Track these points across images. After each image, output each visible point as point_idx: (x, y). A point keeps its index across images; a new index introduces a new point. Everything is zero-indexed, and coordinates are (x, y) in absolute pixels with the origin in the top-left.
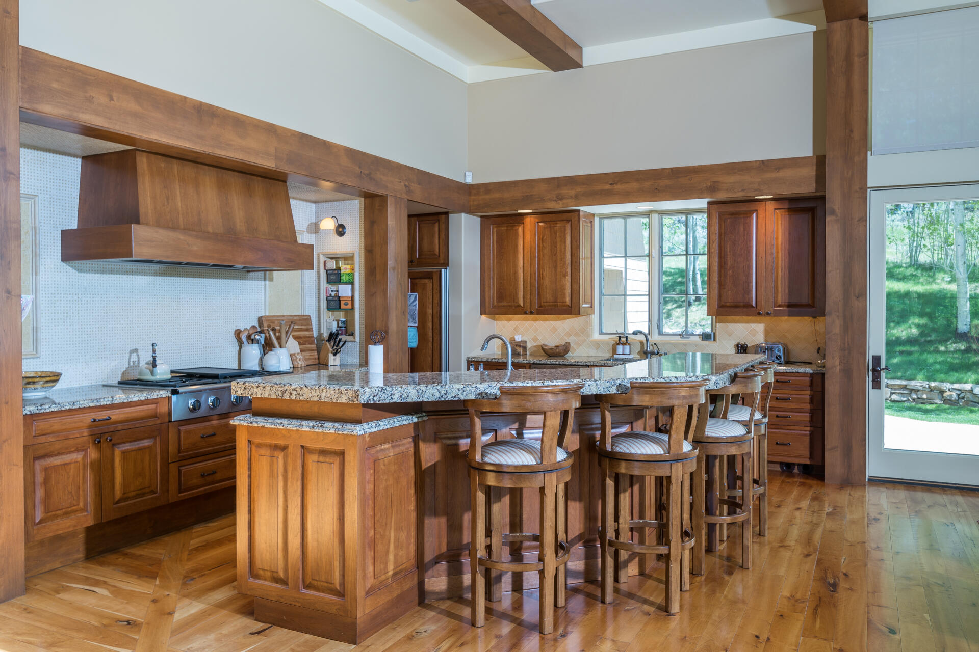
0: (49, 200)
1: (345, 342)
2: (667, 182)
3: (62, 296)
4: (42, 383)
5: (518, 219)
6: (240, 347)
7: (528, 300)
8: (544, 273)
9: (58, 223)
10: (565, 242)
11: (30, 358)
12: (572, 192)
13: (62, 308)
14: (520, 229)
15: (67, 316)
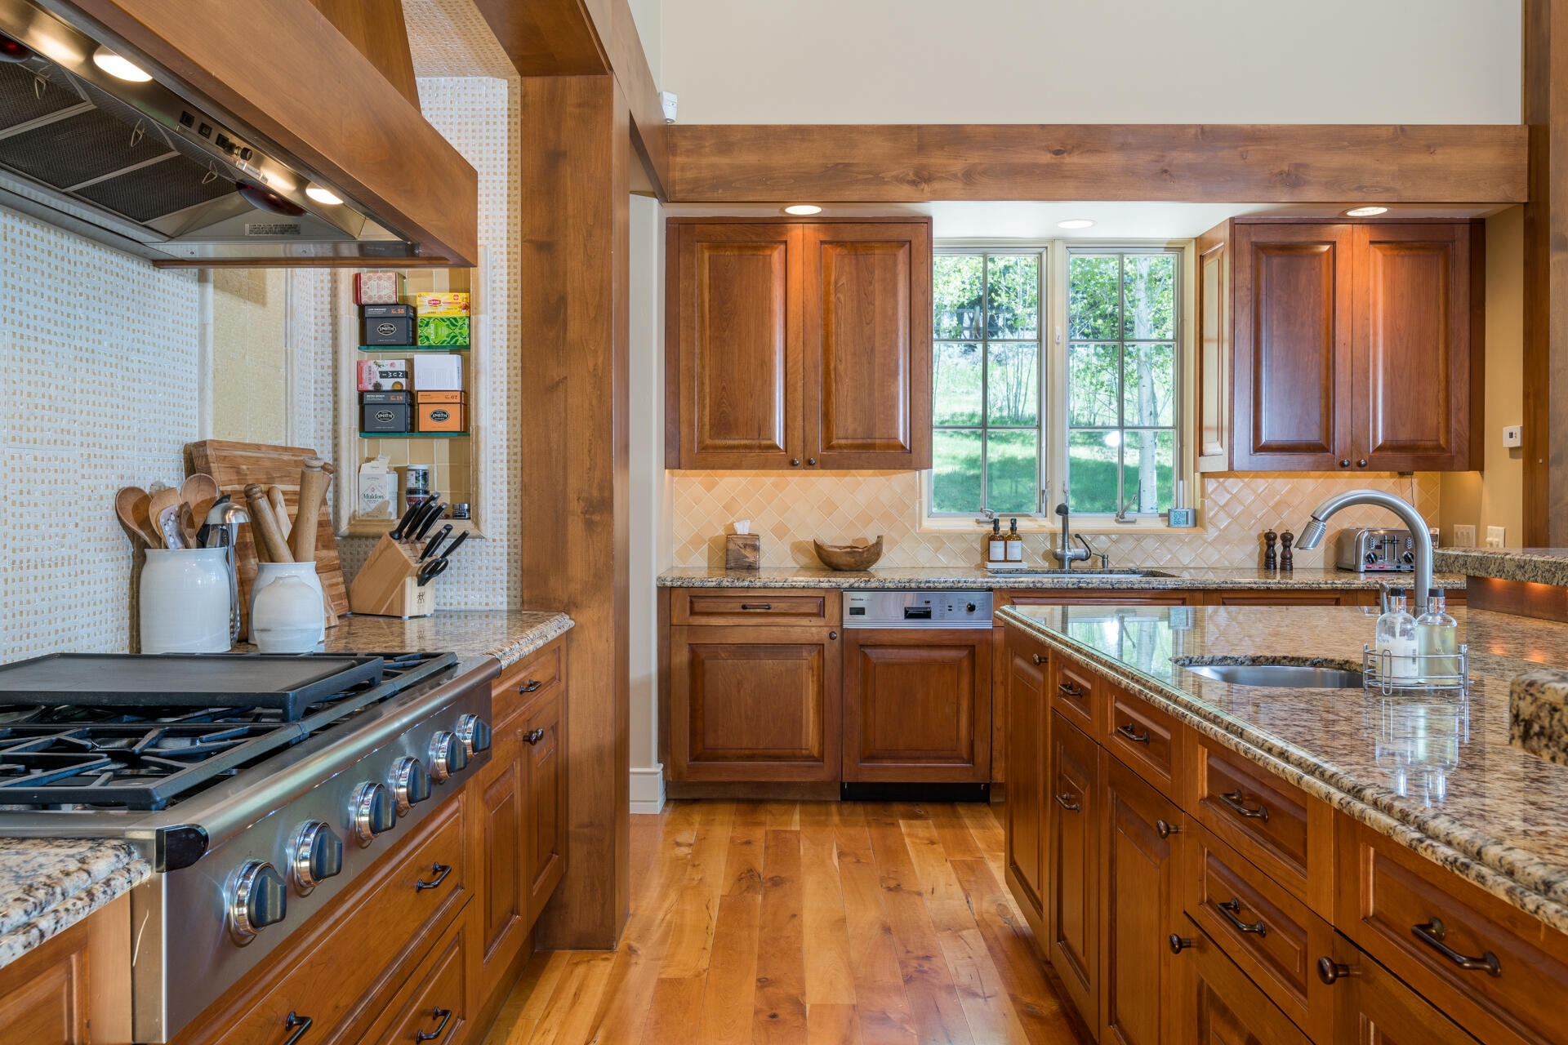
1: (464, 536)
2: (1189, 157)
5: (773, 229)
6: (140, 561)
7: (799, 433)
8: (841, 368)
10: (895, 294)
12: (958, 166)
14: (776, 256)
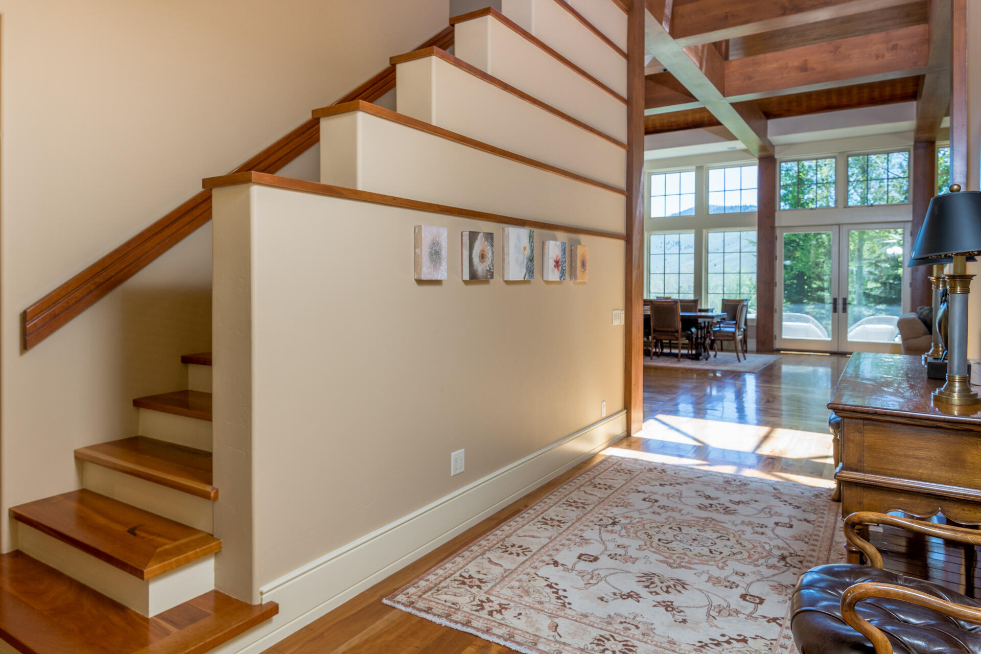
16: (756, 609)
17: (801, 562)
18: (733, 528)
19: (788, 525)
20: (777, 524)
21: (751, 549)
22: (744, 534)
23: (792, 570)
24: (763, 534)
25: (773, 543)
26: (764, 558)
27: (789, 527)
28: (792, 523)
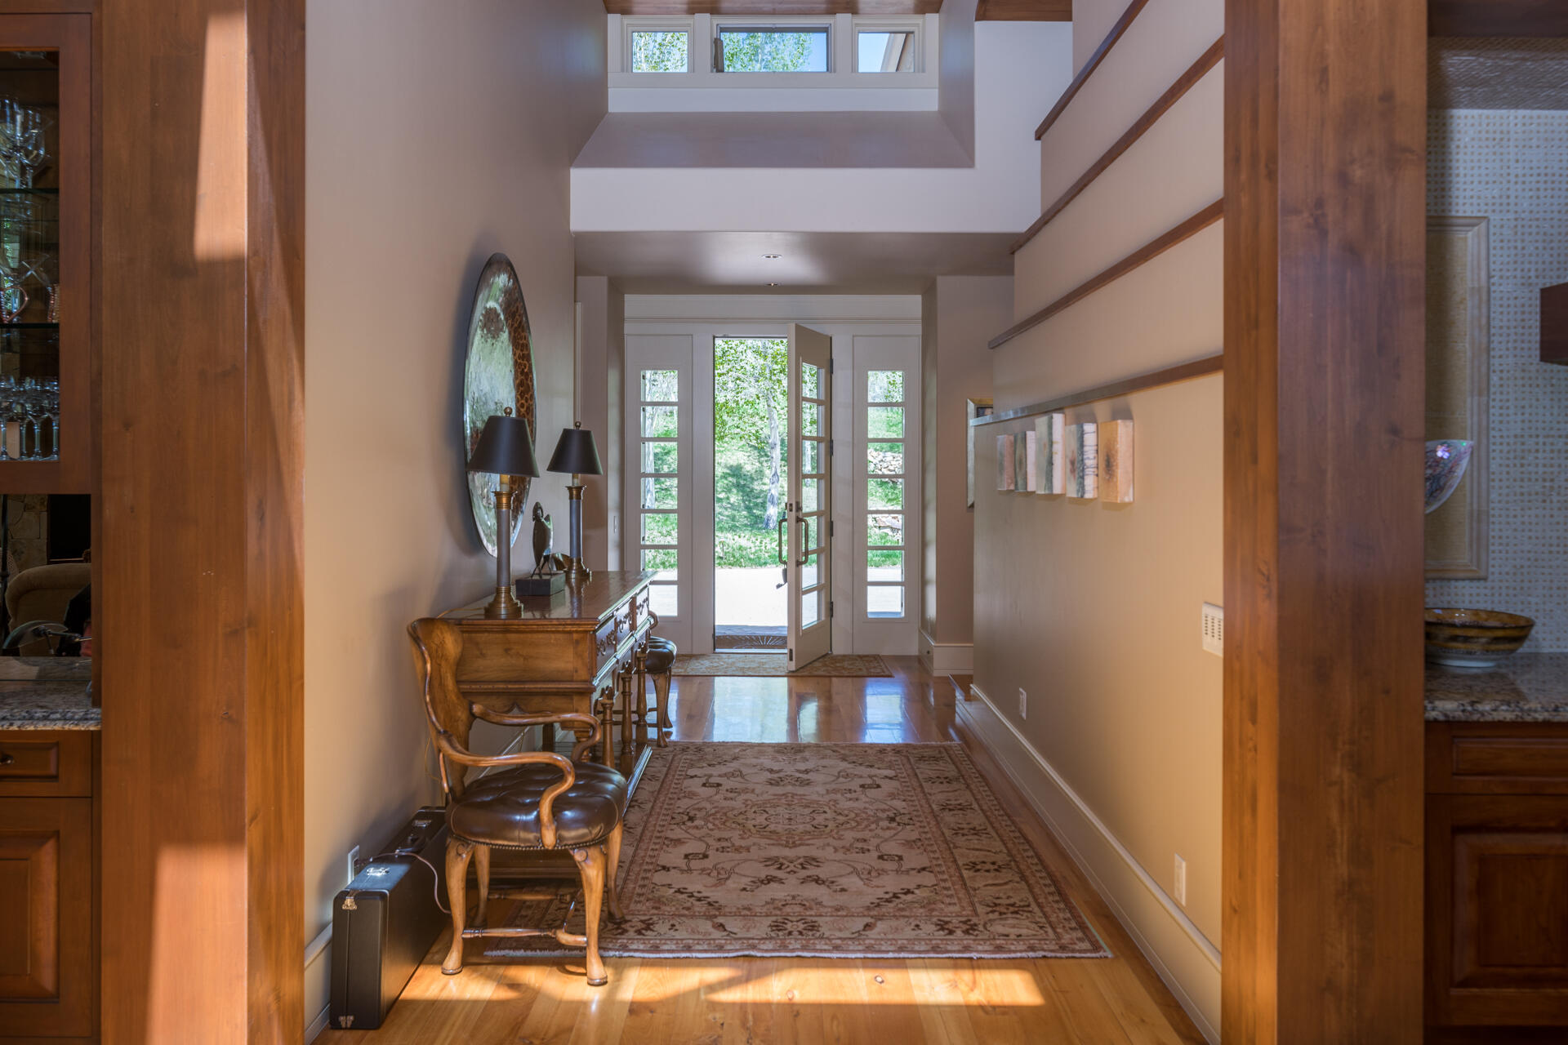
0: (1513, 223)
3: (1541, 440)
4: (1483, 640)
9: (1532, 274)
11: (1463, 580)
13: (1541, 470)
15: (1552, 488)
16: (707, 780)
17: (673, 818)
18: (755, 840)
19: (690, 857)
20: (705, 856)
21: (726, 821)
22: (740, 835)
23: (681, 811)
24: (719, 840)
25: (704, 831)
26: (711, 815)
27: (690, 854)
28: (686, 860)
